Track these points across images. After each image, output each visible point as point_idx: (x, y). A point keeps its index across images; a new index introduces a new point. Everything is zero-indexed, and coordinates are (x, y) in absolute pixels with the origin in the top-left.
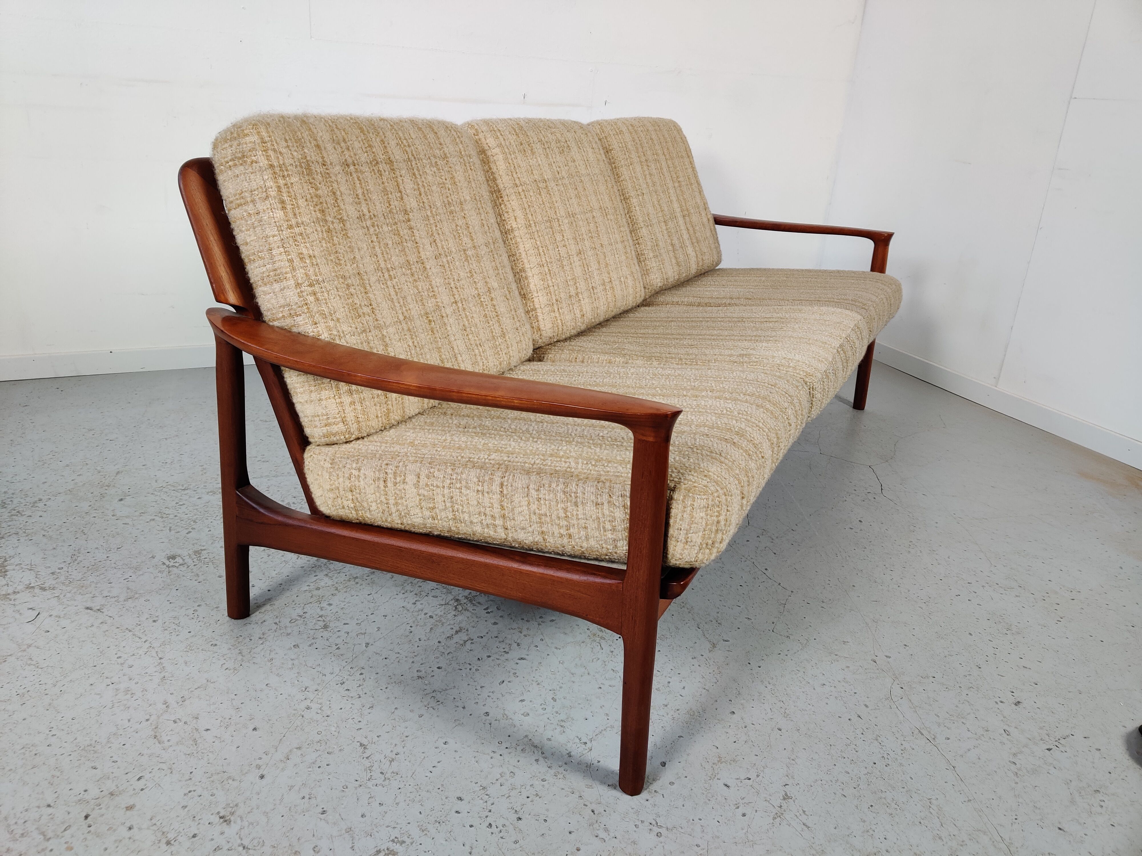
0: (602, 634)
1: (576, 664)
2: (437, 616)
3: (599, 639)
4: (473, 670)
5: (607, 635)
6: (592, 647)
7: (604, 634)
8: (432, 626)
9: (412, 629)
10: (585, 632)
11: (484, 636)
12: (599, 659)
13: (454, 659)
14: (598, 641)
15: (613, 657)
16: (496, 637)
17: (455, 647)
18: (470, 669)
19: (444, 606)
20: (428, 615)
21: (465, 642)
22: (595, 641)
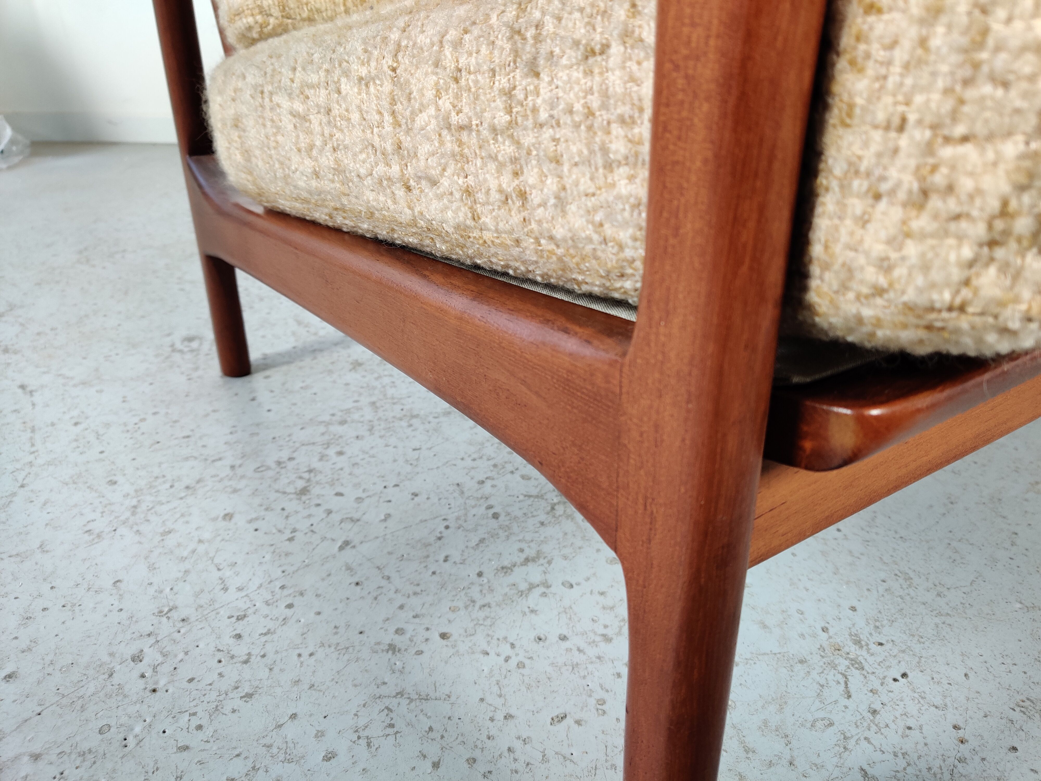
0: (859, 652)
1: (765, 722)
2: (508, 518)
3: (847, 663)
4: (513, 662)
5: (871, 659)
6: (823, 682)
7: (864, 653)
8: (486, 536)
9: (446, 533)
10: (814, 636)
11: (578, 584)
12: (831, 724)
13: (488, 622)
14: (842, 668)
15: (874, 728)
16: (602, 594)
17: (506, 594)
18: (507, 659)
19: (532, 499)
20: (491, 512)
21: (532, 587)
22: (835, 667)
